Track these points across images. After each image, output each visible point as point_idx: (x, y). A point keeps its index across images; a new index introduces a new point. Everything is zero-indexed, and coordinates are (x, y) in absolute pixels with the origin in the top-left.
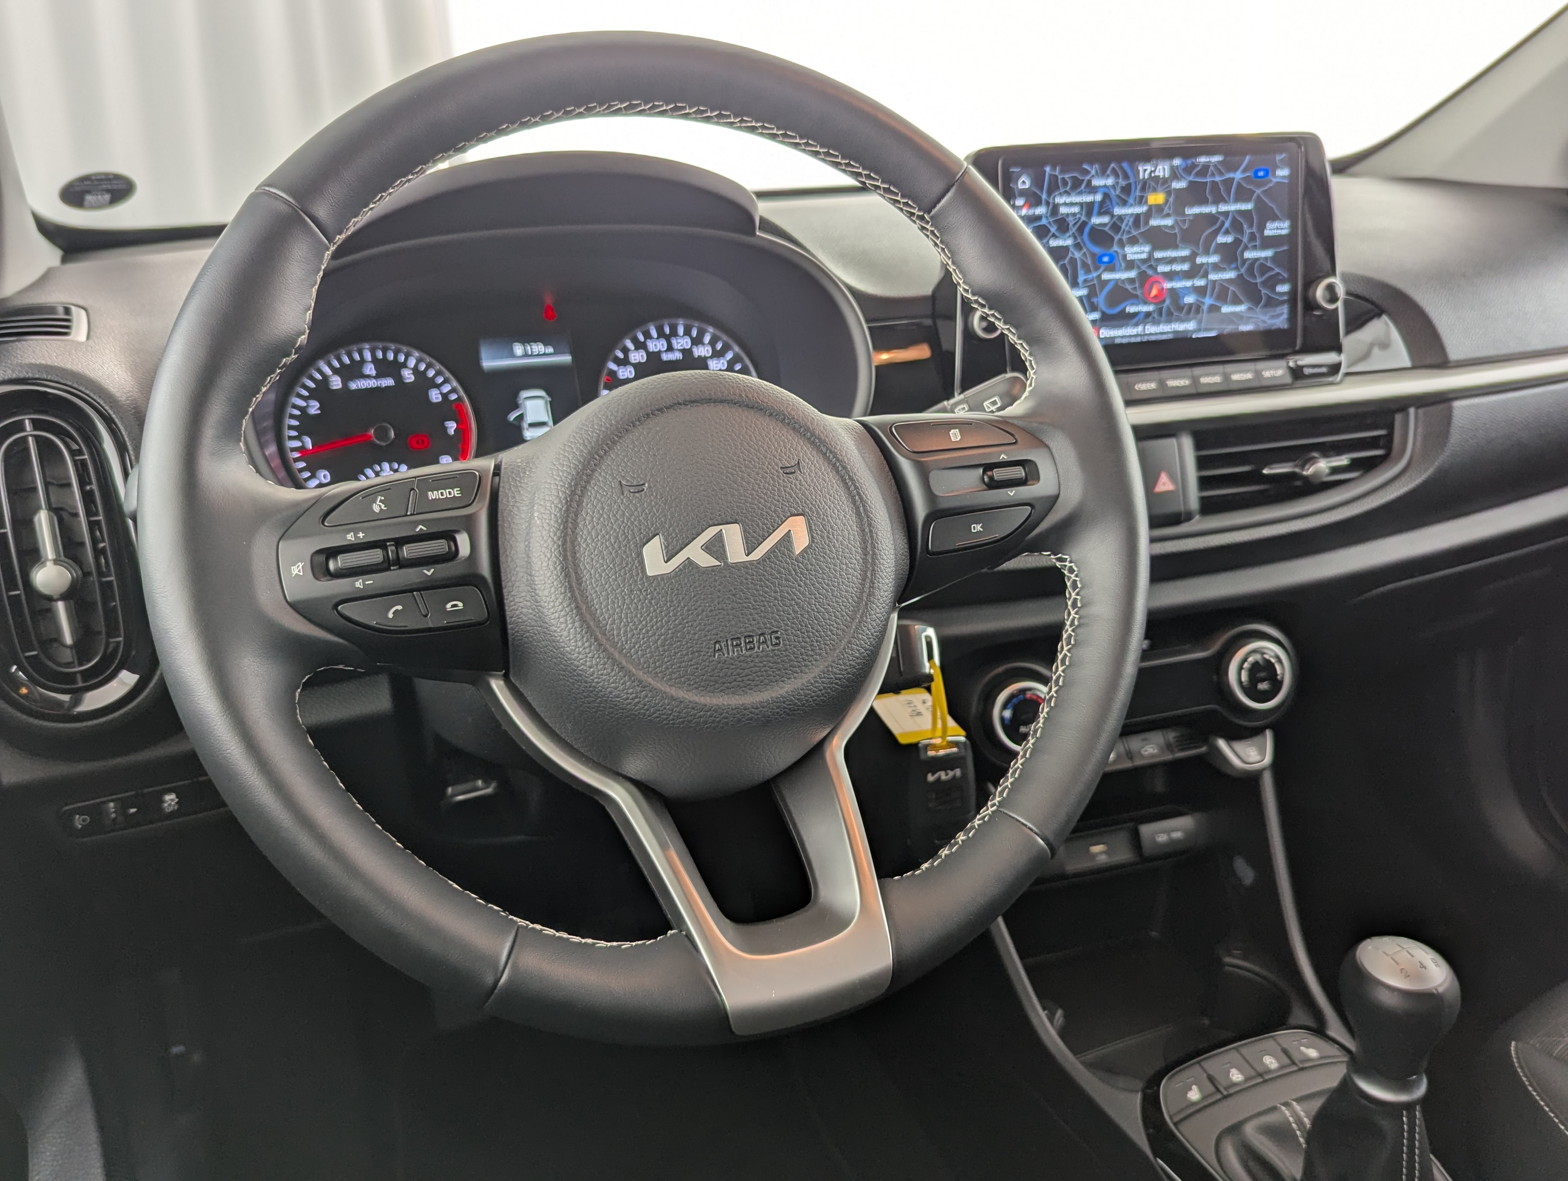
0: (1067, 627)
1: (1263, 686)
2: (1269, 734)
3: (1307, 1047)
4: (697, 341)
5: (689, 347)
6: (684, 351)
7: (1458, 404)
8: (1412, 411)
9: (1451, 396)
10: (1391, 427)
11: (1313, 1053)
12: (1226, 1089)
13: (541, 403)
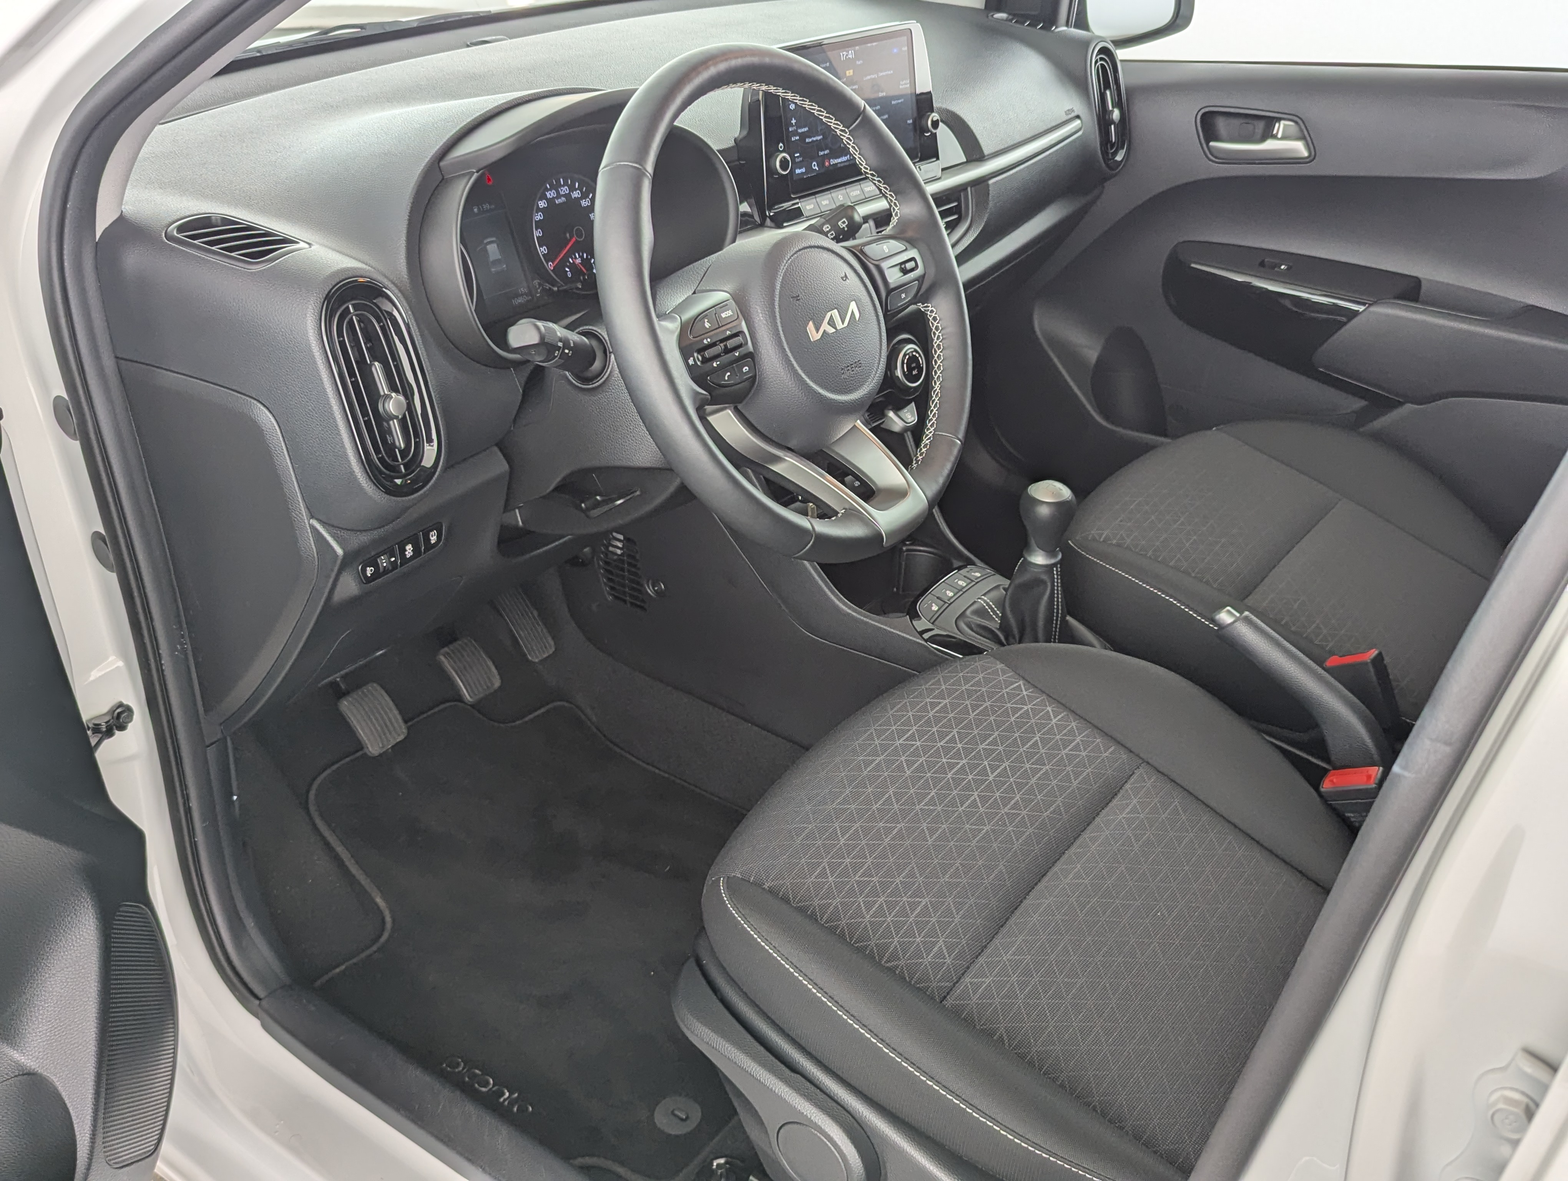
0: (935, 340)
1: (915, 372)
2: (913, 404)
3: (975, 572)
4: (572, 189)
5: (567, 192)
6: (566, 196)
7: (991, 182)
8: (969, 189)
9: (987, 177)
10: (958, 200)
11: (978, 575)
12: (949, 600)
13: (495, 245)
